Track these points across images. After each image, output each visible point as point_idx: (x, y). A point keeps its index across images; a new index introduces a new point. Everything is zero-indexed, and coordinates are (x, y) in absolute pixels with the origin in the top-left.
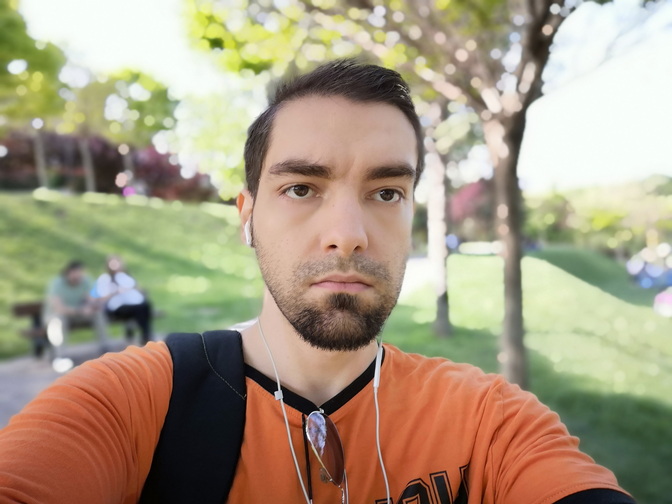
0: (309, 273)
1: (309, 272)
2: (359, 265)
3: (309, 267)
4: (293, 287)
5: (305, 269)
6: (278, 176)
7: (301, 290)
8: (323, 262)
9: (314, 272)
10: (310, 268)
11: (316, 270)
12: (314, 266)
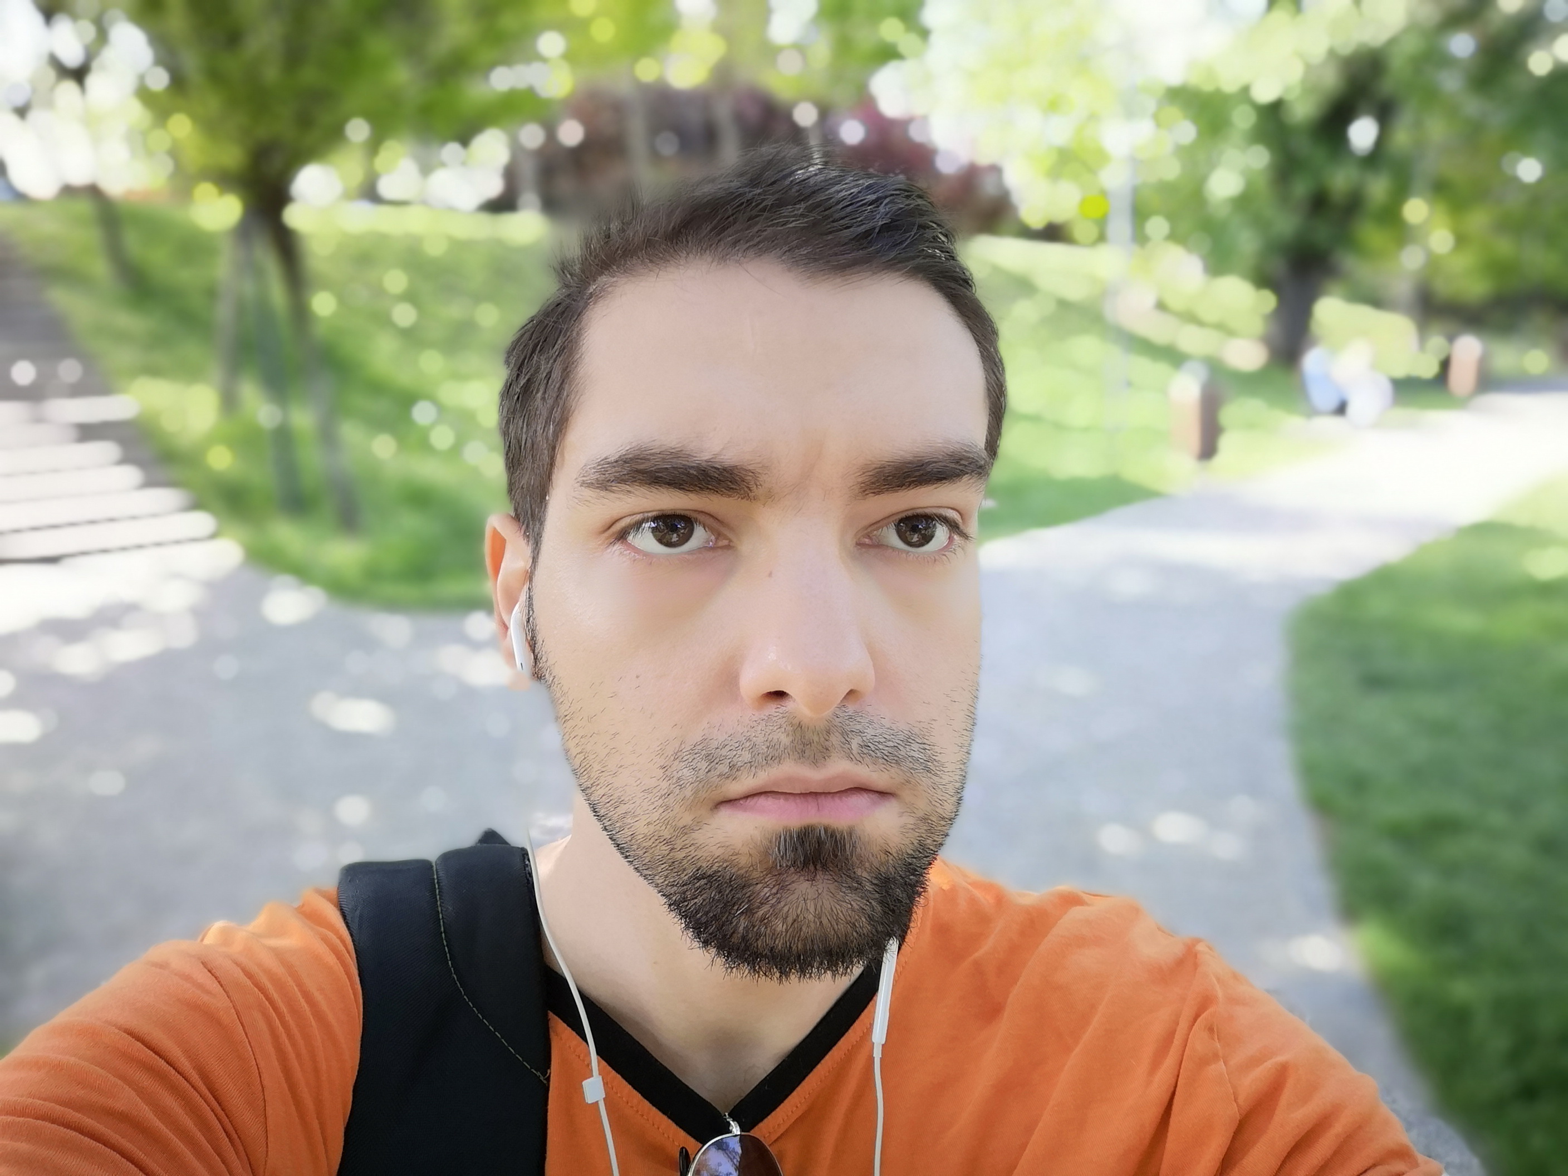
0: (709, 771)
1: (709, 768)
2: (855, 742)
3: (709, 755)
4: (662, 810)
5: (696, 761)
6: (603, 493)
7: (687, 819)
8: (749, 740)
9: (723, 768)
10: (710, 757)
11: (730, 763)
12: (724, 752)
